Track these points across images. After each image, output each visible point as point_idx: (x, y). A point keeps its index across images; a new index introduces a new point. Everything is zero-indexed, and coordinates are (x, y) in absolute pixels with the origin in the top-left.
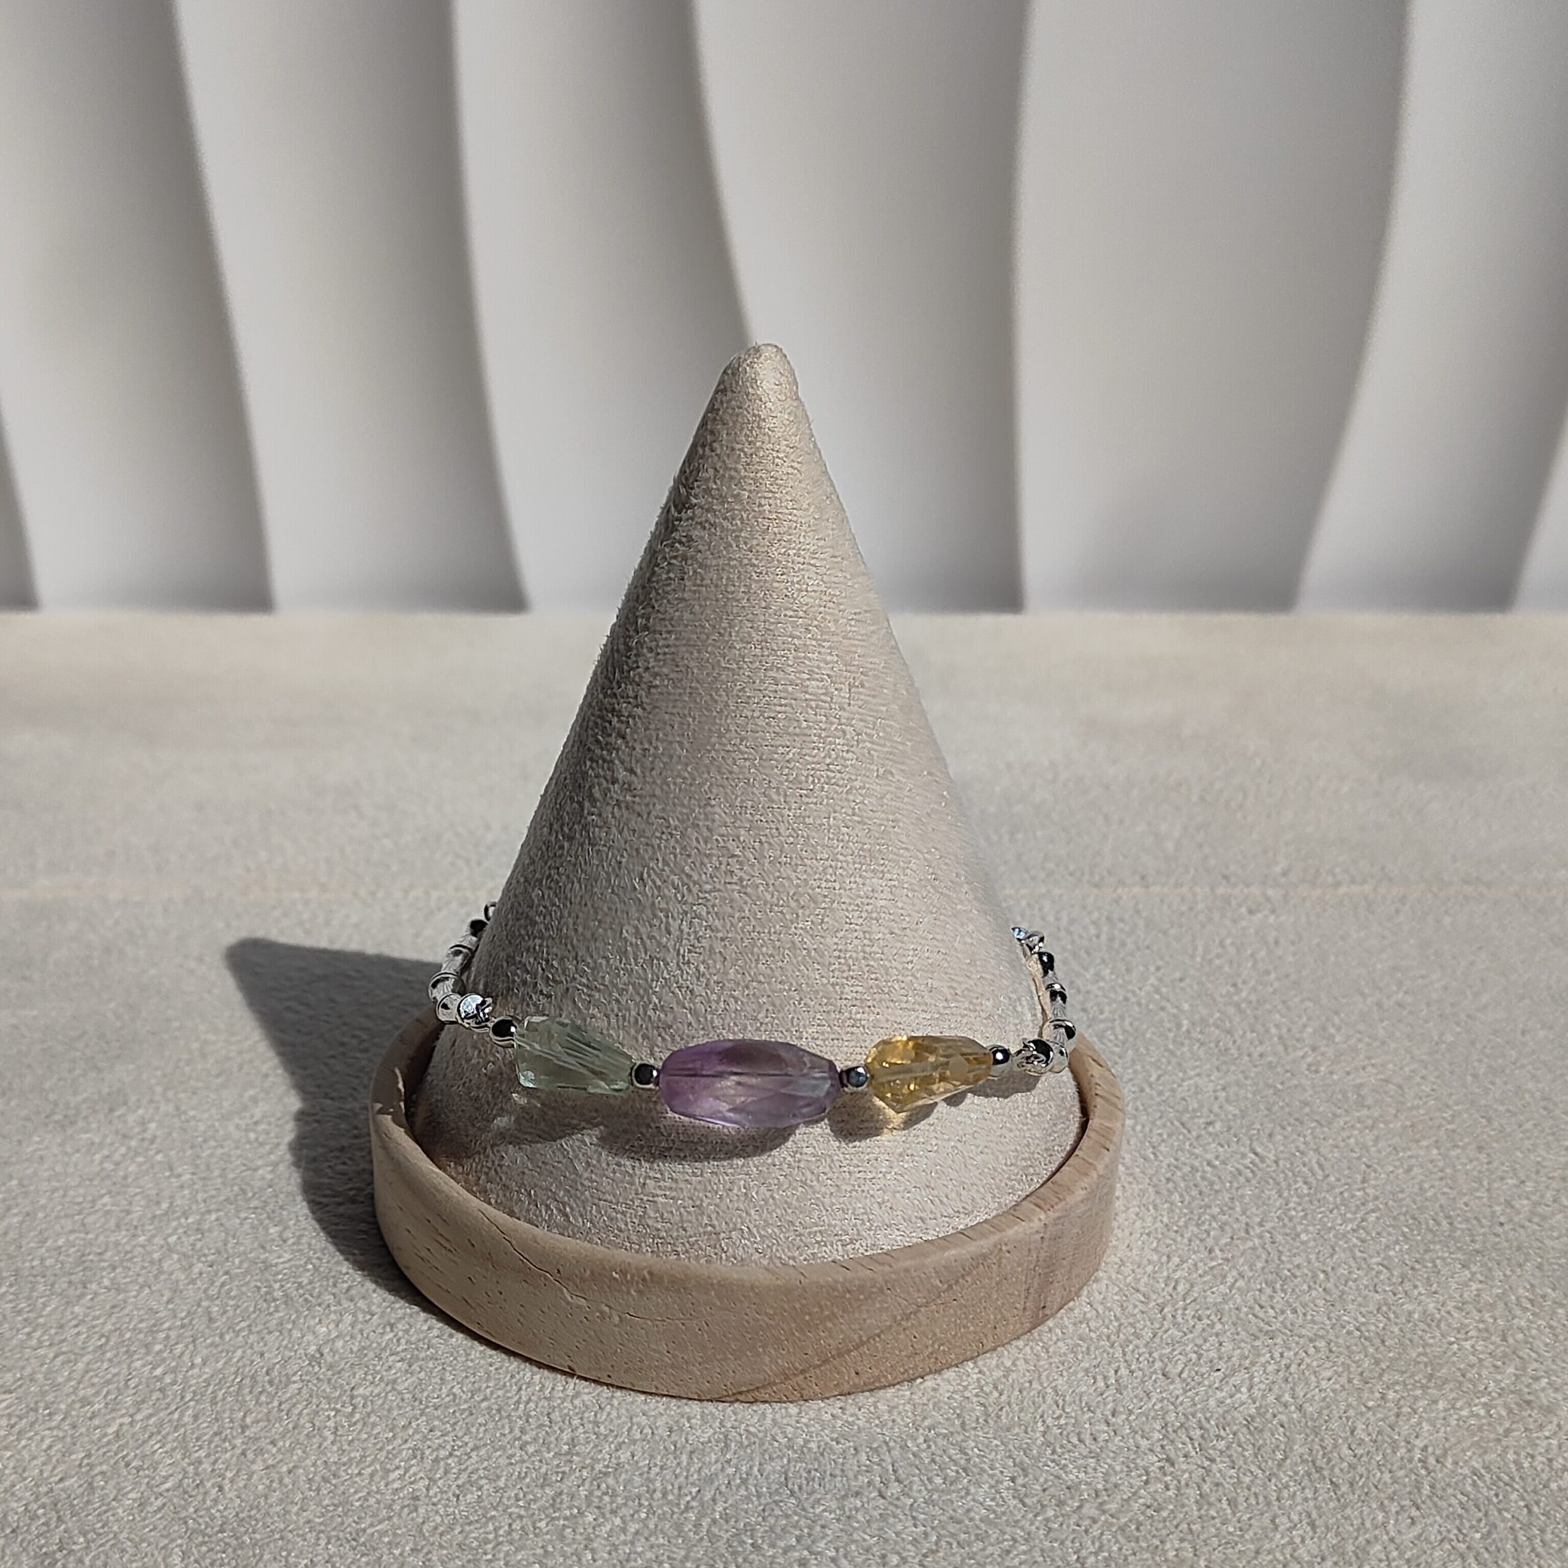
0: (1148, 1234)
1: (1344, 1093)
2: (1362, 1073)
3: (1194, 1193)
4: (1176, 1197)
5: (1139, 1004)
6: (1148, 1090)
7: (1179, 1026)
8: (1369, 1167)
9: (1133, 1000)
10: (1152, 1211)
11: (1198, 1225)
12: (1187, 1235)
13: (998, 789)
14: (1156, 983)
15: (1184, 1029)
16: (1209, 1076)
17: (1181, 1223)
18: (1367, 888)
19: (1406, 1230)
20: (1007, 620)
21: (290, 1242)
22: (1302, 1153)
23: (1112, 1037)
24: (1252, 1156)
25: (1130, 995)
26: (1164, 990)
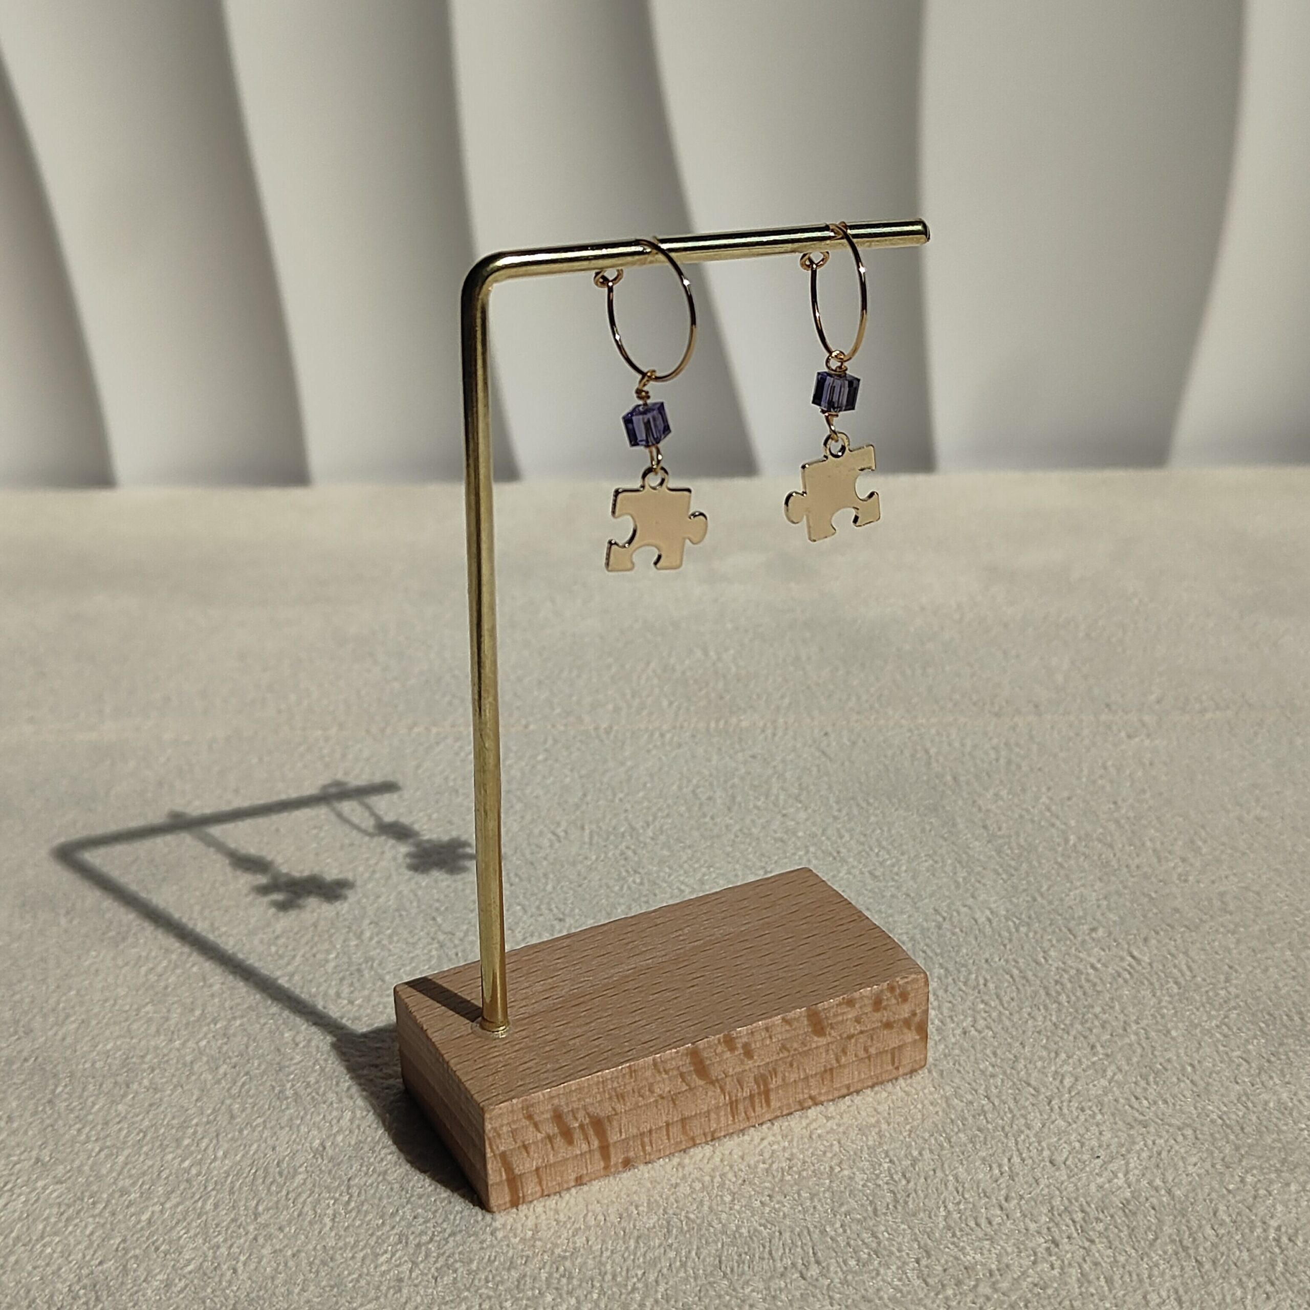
0: (1039, 1032)
1: (1210, 900)
2: (1225, 881)
3: (1079, 993)
4: (1063, 998)
5: (1033, 821)
6: (1039, 899)
7: (1067, 841)
8: (1231, 967)
9: (1027, 817)
10: (1043, 1011)
11: (1082, 1024)
12: (1073, 1032)
13: (912, 629)
14: (1047, 802)
15: (1071, 842)
16: (1092, 886)
17: (1068, 1022)
18: (1229, 713)
19: (1263, 1025)
20: (921, 479)
21: (301, 1045)
22: (1173, 955)
23: (1009, 852)
24: (1129, 958)
25: (1024, 813)
26: (1054, 808)
